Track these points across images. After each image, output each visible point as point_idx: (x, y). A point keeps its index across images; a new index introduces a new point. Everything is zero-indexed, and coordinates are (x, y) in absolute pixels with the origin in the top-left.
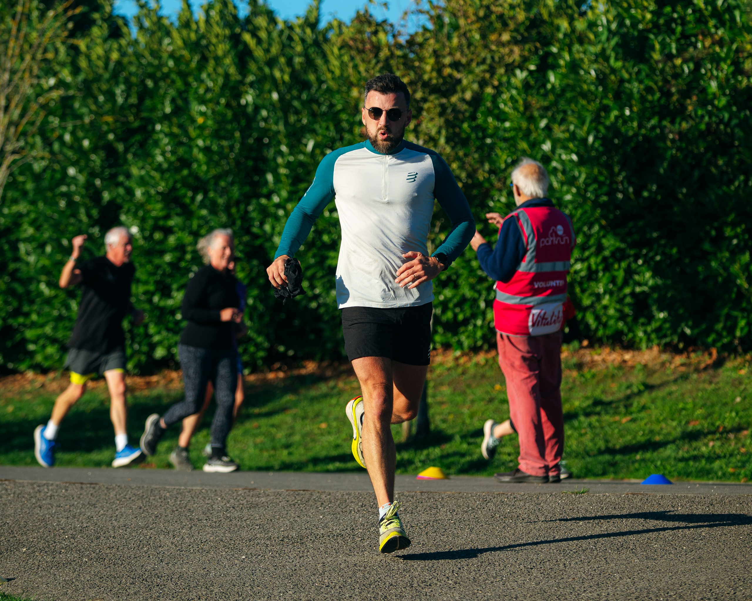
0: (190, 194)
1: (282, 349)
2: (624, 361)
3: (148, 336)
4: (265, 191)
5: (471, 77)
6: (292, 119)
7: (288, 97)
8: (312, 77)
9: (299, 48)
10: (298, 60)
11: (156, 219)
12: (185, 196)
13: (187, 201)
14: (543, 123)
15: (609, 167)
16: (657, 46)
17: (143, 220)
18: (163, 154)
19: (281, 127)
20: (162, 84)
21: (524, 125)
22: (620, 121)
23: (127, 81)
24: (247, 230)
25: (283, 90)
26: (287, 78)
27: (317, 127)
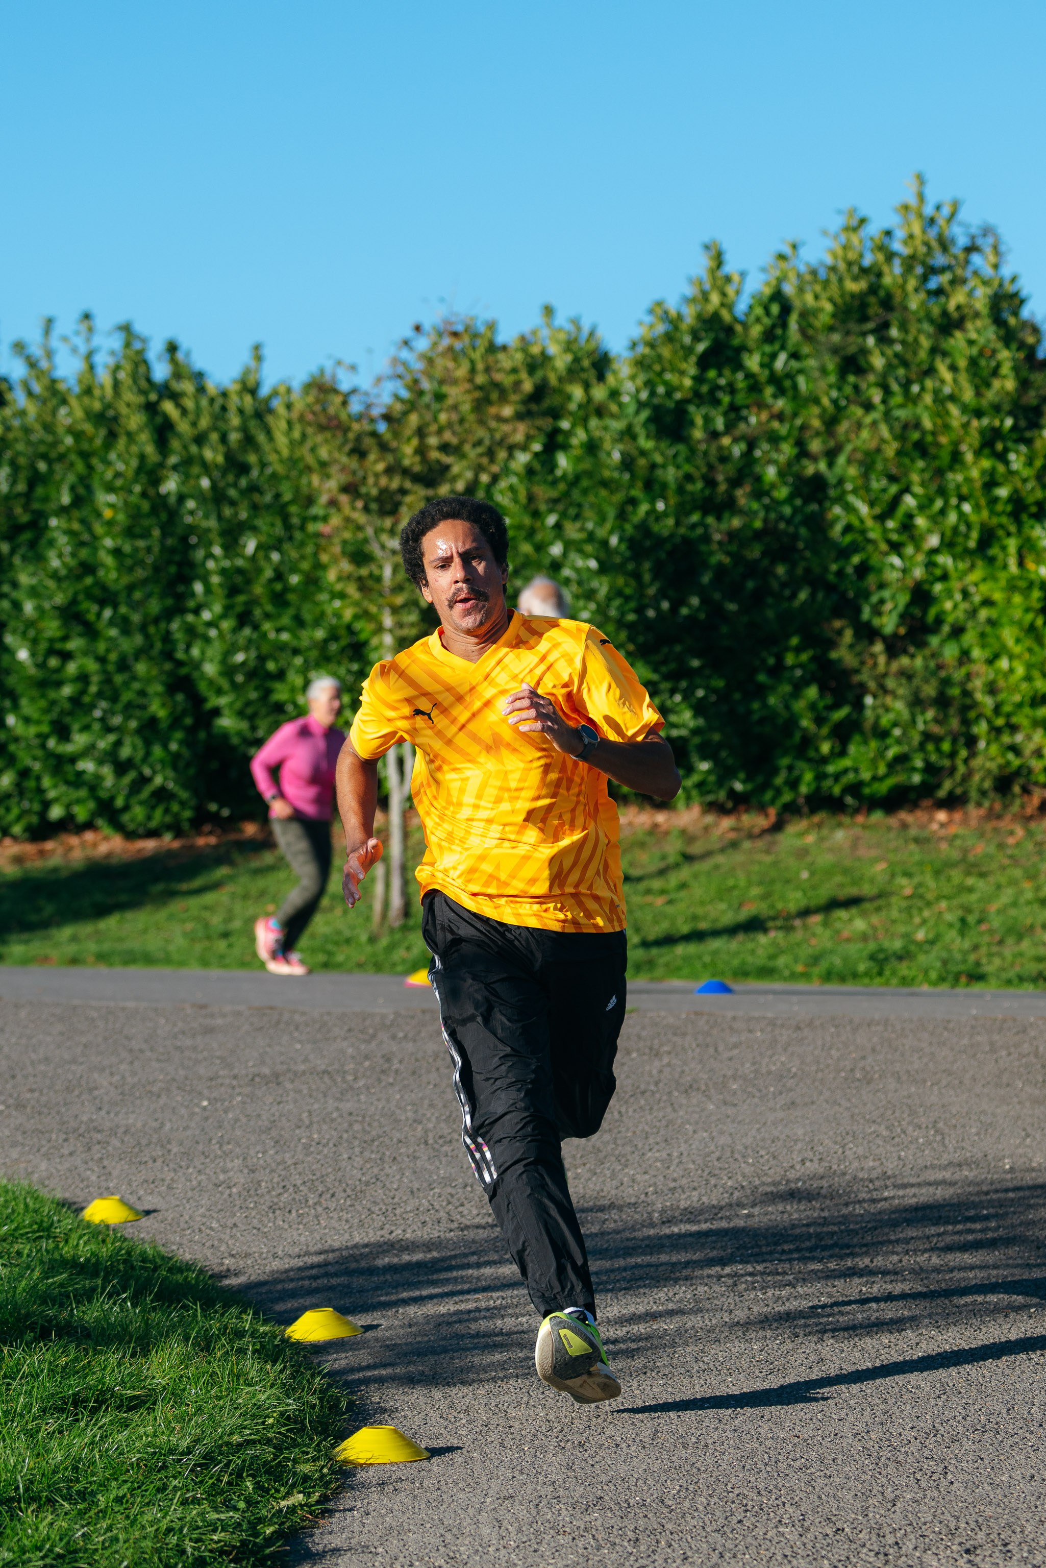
0: (94, 608)
1: (213, 807)
2: (656, 826)
3: (40, 791)
4: (191, 604)
5: (464, 463)
7: (222, 484)
8: (252, 458)
9: (235, 421)
10: (234, 437)
11: (51, 641)
12: (88, 611)
13: (91, 617)
14: (551, 520)
15: (636, 575)
16: (699, 421)
17: (35, 642)
18: (60, 556)
19: (212, 523)
20: (58, 467)
21: (527, 521)
22: (652, 519)
23: (13, 464)
24: (168, 655)
25: (216, 474)
26: (220, 459)
27: (259, 522)
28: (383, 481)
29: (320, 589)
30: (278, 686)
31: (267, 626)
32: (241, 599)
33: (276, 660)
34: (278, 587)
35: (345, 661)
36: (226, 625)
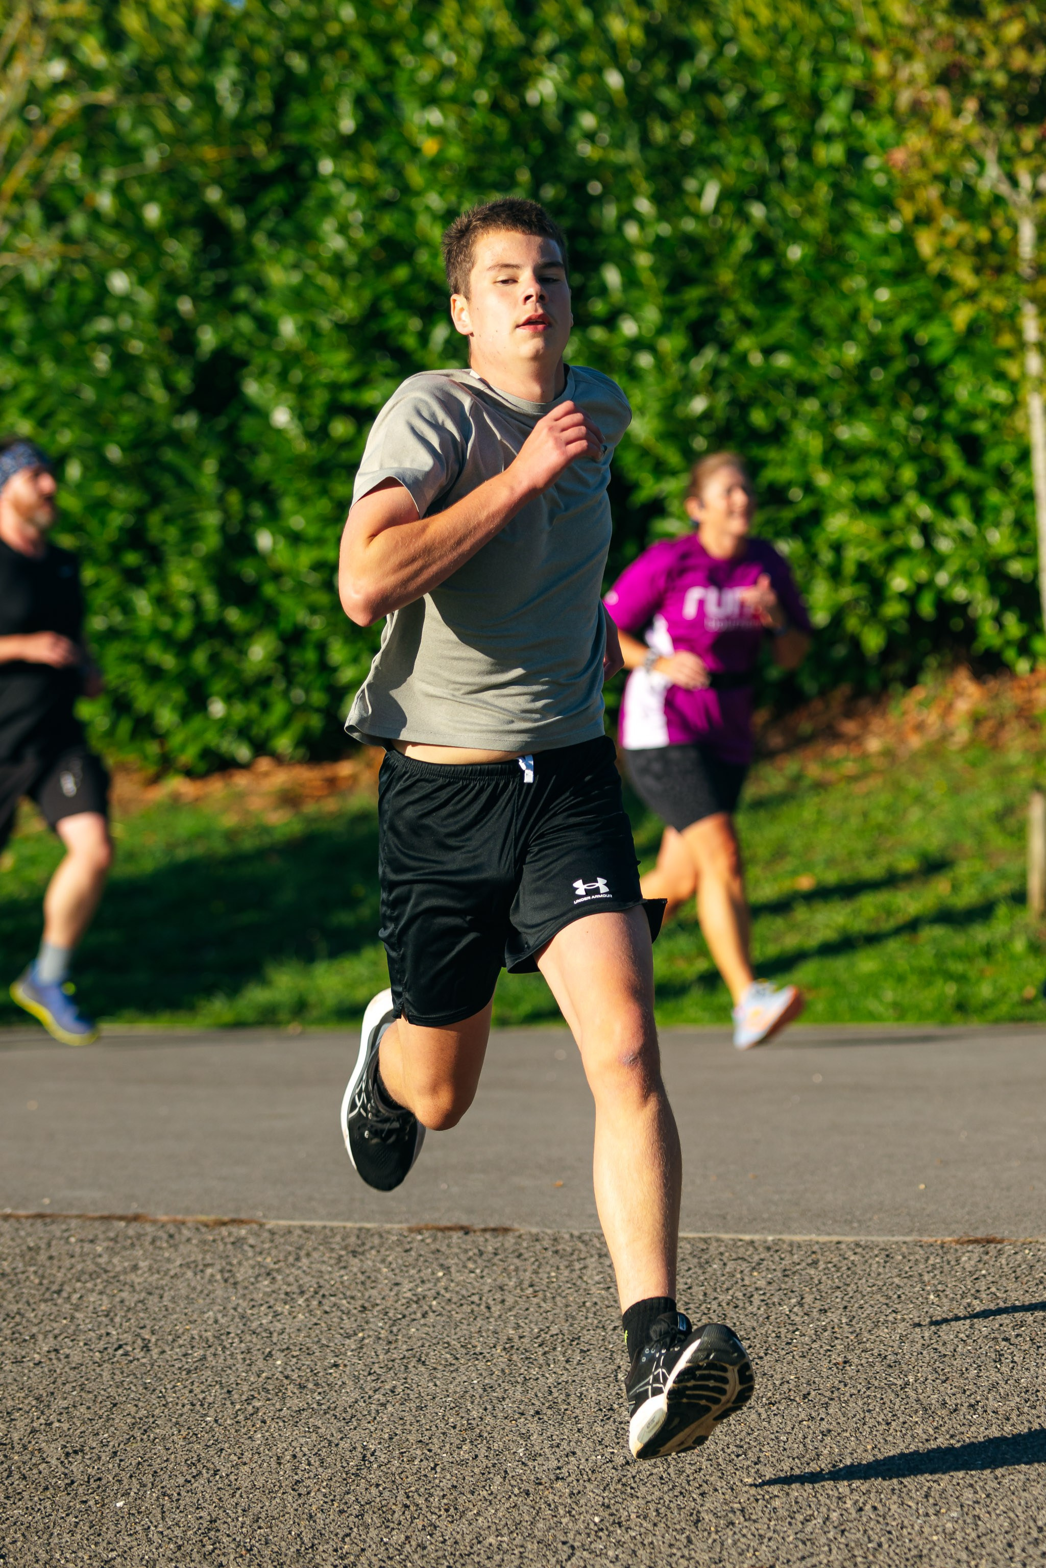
0: (415, 324)
3: (325, 668)
4: (599, 307)
6: (659, 132)
7: (644, 81)
8: (701, 29)
11: (335, 387)
12: (403, 330)
13: (410, 341)
17: (303, 391)
18: (343, 229)
19: (630, 154)
20: (326, 62)
23: (247, 64)
25: (633, 64)
26: (637, 35)
27: (717, 148)
28: (1019, 58)
29: (849, 269)
30: (772, 454)
31: (746, 343)
32: (694, 294)
33: (767, 406)
34: (765, 268)
35: (905, 401)
36: (670, 345)
